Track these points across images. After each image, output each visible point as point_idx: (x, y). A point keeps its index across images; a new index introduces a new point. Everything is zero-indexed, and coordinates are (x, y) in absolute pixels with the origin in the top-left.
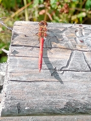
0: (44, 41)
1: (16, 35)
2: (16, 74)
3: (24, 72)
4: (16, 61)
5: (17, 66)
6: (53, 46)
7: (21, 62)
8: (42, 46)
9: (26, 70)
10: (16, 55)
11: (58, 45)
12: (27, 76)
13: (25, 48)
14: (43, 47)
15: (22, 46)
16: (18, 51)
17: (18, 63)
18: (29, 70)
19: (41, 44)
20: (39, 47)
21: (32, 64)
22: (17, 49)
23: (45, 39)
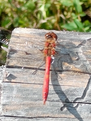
0: (51, 60)
1: (13, 51)
2: (12, 108)
3: (23, 104)
4: (12, 89)
5: (14, 96)
6: (64, 68)
7: (19, 90)
8: (49, 67)
9: (25, 102)
10: (13, 81)
11: (72, 67)
12: (26, 110)
13: (26, 70)
14: (49, 70)
15: (21, 67)
16: (15, 75)
17: (15, 92)
18: (30, 102)
19: (47, 65)
20: (45, 70)
21: (34, 94)
22: (14, 72)
23: (53, 58)
